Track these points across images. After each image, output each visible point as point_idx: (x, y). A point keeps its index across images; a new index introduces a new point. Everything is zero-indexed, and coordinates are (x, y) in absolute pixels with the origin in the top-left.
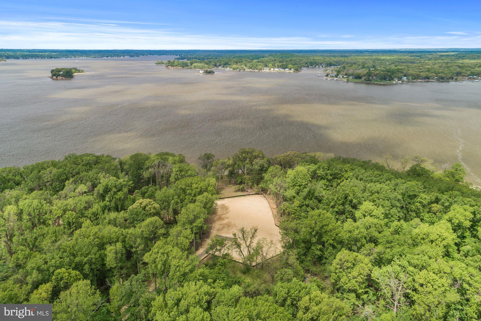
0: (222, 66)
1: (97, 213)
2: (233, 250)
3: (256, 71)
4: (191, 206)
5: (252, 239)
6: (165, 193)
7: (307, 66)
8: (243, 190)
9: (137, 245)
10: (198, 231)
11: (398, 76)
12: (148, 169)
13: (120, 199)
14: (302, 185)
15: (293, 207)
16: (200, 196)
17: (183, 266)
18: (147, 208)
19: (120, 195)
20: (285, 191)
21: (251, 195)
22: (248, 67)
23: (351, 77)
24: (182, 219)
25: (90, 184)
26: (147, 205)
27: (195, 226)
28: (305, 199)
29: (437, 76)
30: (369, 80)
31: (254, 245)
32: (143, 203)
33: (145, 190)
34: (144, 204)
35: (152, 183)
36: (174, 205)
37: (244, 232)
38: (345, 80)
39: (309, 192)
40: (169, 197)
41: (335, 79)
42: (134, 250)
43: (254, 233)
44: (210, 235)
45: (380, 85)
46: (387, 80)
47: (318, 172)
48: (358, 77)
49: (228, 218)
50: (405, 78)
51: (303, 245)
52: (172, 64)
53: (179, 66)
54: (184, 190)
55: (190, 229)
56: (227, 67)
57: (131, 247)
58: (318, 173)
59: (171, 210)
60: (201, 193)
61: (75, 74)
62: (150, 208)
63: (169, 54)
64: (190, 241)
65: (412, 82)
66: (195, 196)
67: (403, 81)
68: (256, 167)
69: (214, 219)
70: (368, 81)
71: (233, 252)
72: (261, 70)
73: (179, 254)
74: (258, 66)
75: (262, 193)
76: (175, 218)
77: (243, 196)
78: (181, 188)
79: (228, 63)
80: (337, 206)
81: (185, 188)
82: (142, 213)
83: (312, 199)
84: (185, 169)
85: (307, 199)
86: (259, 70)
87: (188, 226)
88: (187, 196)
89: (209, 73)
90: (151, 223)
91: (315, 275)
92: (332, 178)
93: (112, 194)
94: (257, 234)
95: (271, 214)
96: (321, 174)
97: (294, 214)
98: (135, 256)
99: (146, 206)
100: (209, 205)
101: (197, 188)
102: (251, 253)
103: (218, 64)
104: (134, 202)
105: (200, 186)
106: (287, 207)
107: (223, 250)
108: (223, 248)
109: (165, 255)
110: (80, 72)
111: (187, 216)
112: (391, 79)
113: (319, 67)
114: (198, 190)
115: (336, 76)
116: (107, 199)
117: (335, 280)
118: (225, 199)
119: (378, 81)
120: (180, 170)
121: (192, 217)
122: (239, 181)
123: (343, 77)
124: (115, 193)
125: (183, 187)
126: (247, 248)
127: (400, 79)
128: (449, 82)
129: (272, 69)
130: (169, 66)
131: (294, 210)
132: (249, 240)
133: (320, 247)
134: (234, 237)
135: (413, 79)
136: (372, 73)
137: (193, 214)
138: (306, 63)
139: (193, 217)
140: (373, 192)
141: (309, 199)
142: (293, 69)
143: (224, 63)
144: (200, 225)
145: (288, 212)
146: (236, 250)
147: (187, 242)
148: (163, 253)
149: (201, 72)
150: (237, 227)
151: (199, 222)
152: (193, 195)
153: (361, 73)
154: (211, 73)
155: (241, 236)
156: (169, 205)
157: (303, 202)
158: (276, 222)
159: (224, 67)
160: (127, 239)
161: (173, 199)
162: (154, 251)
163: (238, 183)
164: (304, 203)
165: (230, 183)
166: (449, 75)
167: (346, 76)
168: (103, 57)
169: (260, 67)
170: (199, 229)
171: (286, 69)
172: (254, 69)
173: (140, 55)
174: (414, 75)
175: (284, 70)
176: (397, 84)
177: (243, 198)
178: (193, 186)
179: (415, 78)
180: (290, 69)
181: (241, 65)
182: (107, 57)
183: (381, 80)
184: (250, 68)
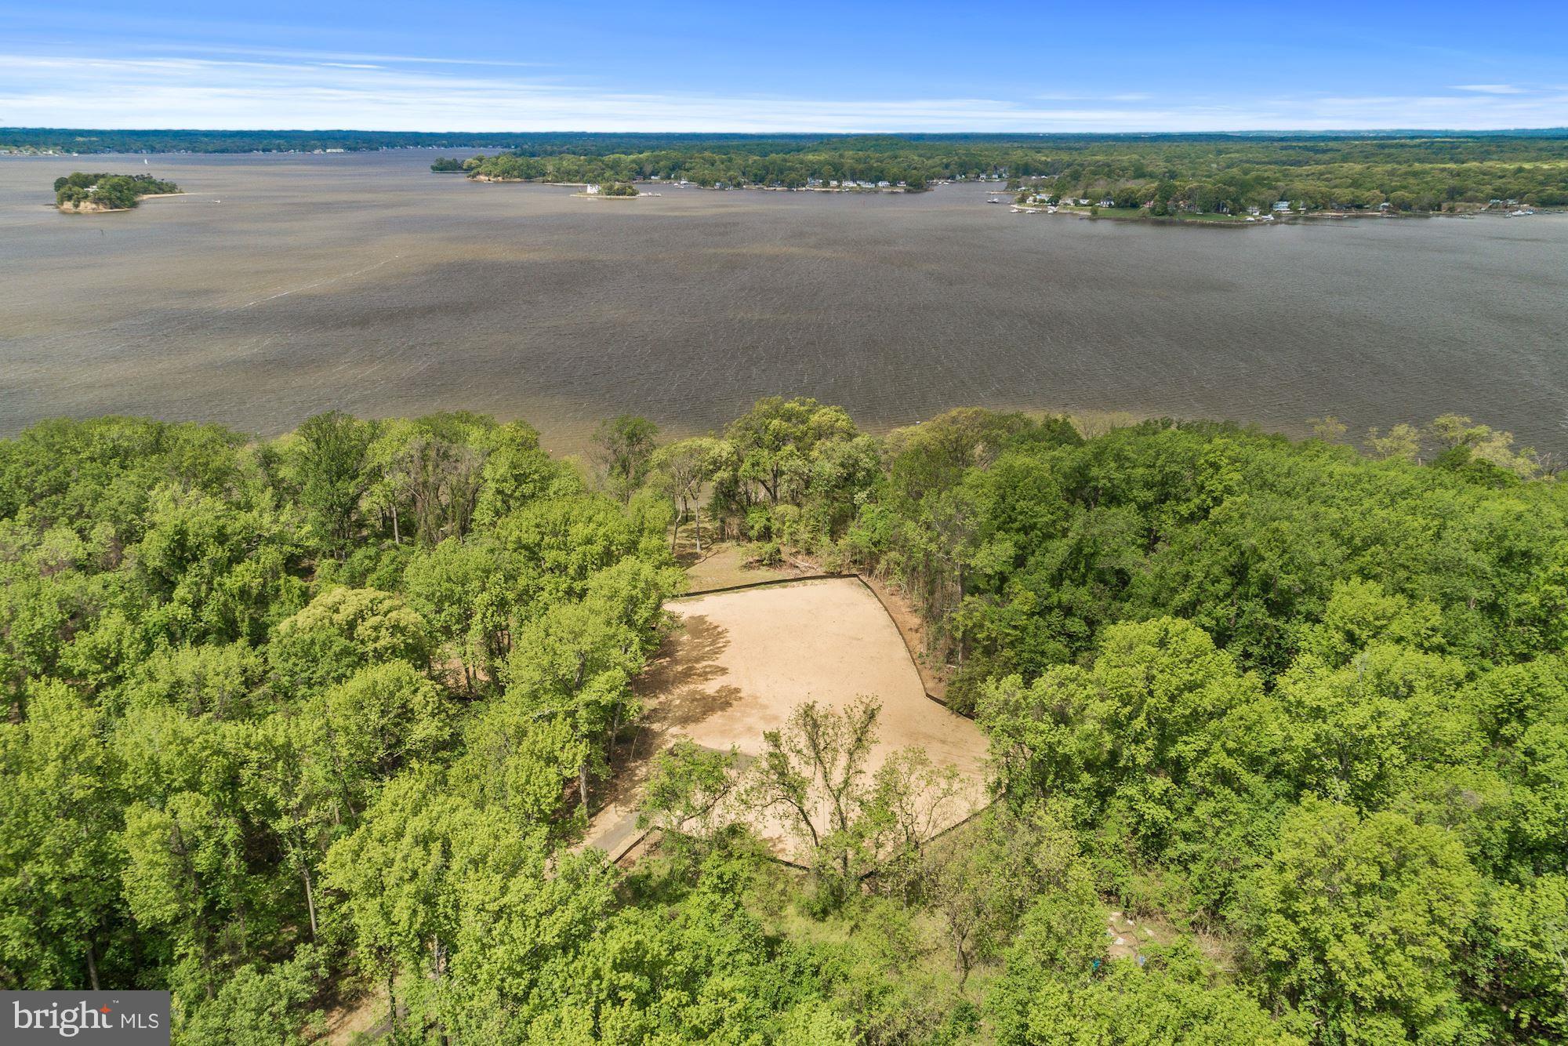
0: (662, 174)
1: (119, 654)
2: (769, 811)
3: (779, 189)
4: (568, 613)
5: (856, 757)
6: (449, 563)
7: (948, 174)
8: (775, 561)
9: (299, 799)
10: (599, 727)
11: (1262, 197)
12: (376, 474)
13: (244, 593)
14: (1033, 527)
15: (1007, 615)
16: (605, 572)
17: (530, 912)
18: (362, 630)
19: (243, 575)
20: (971, 550)
21: (809, 582)
22: (752, 178)
23: (1104, 204)
24: (527, 674)
25: (112, 532)
26: (360, 615)
27: (587, 705)
28: (1056, 581)
29: (1387, 200)
30: (1165, 212)
31: (867, 783)
32: (342, 608)
33: (367, 562)
34: (347, 612)
35: (399, 533)
36: (489, 614)
37: (816, 725)
38: (1082, 213)
39: (1077, 550)
40: (464, 581)
41: (1051, 209)
42: (283, 825)
43: (864, 730)
44: (651, 746)
45: (1203, 226)
46: (1225, 213)
47: (1095, 471)
48: (1129, 203)
49: (723, 671)
50: (1283, 207)
51: (1087, 779)
52: (491, 168)
53: (516, 173)
54: (533, 553)
56: (678, 178)
57: (271, 810)
58: (1097, 479)
59: (475, 635)
60: (608, 558)
61: (145, 197)
62: (376, 628)
63: (483, 142)
65: (1307, 219)
66: (582, 572)
67: (1278, 216)
68: (828, 468)
70: (1163, 214)
71: (769, 818)
72: (797, 186)
73: (504, 842)
74: (786, 173)
75: (854, 571)
76: (492, 671)
77: (777, 586)
78: (521, 546)
79: (684, 163)
80: (1209, 605)
81: (539, 545)
82: (336, 648)
83: (1084, 583)
84: (536, 472)
85: (1067, 582)
86: (790, 186)
87: (553, 705)
88: (547, 577)
89: (619, 194)
91: (1145, 913)
92: (1151, 500)
93: (207, 571)
94: (875, 731)
95: (901, 652)
96: (1110, 480)
97: (1012, 645)
98: (294, 856)
99: (355, 620)
100: (642, 614)
101: (589, 541)
102: (850, 824)
103: (648, 169)
104: (307, 603)
105: (601, 531)
106: (984, 617)
107: (717, 810)
108: (720, 800)
109: (436, 848)
110: (164, 192)
111: (546, 661)
112: (1239, 209)
113: (989, 176)
114: (598, 548)
115: (1054, 201)
116: (180, 592)
117: (1289, 950)
118: (708, 598)
119: (1195, 215)
120: (516, 478)
121: (569, 662)
122: (756, 527)
123: (1076, 203)
124: (224, 567)
125: (531, 538)
126: (833, 800)
127: (1266, 207)
128: (1428, 217)
129: (834, 183)
130: (478, 173)
131: (1015, 627)
132: (843, 760)
133: (1160, 784)
134: (771, 749)
135: (1309, 209)
136: (1176, 187)
137: (577, 648)
138: (947, 166)
139: (577, 662)
140: (1357, 541)
141: (1072, 581)
142: (903, 184)
143: (669, 163)
144: (607, 699)
145: (988, 638)
146: (781, 808)
147: (546, 785)
148: (424, 841)
149: (591, 190)
150: (765, 707)
151: (600, 688)
152: (571, 571)
153: (1139, 191)
154: (624, 194)
155: (802, 742)
156: (468, 615)
157: (1049, 595)
158: (930, 684)
159: (669, 177)
160: (245, 774)
161: (483, 589)
162: (377, 829)
163: (753, 533)
164: (1054, 599)
165: (722, 536)
166: (1428, 197)
167: (1086, 202)
168: (251, 151)
169: (793, 175)
170: (602, 719)
171: (880, 184)
172: (771, 183)
173: (382, 144)
174: (1311, 198)
175: (873, 186)
176: (1258, 223)
177: (776, 591)
178: (575, 531)
179: (1317, 207)
180: (894, 182)
181: (728, 169)
182: (264, 150)
183: (1206, 211)
184: (759, 179)
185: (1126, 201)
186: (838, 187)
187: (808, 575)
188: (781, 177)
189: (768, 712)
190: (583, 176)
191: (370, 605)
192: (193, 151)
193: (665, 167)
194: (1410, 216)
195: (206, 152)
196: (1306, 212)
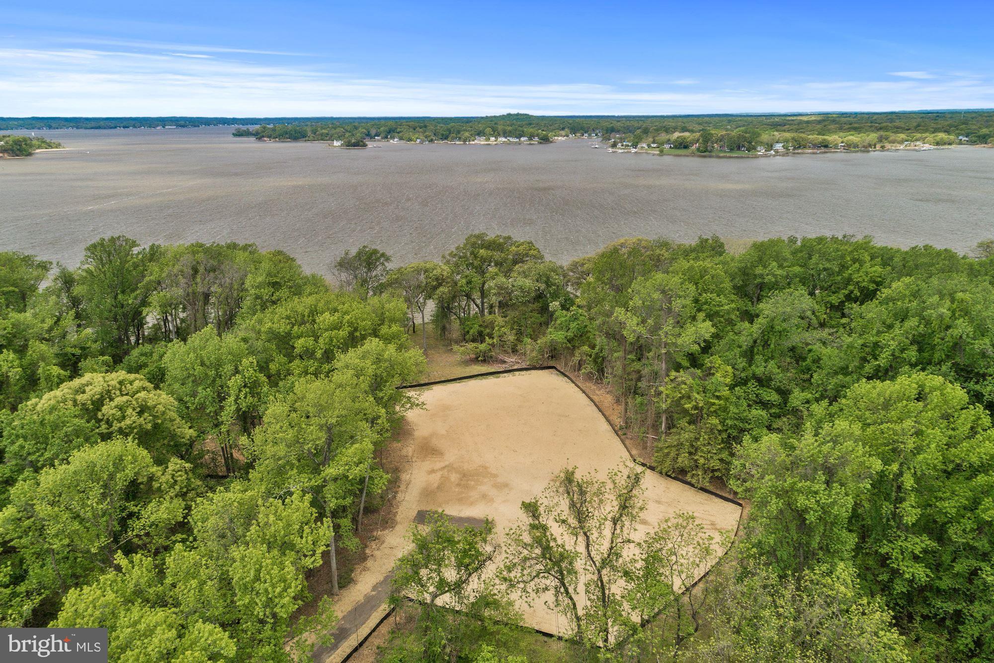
0: (382, 135)
3: (457, 143)
6: (203, 348)
7: (564, 134)
8: (483, 358)
10: (348, 502)
11: (765, 141)
15: (710, 387)
16: (351, 353)
18: (108, 410)
21: (517, 373)
22: (440, 137)
23: (667, 146)
24: (270, 450)
27: (335, 480)
28: (748, 356)
29: (843, 142)
30: (706, 150)
32: (89, 389)
34: (93, 393)
36: (242, 396)
38: (653, 152)
40: (219, 364)
41: (633, 151)
43: (627, 496)
44: (395, 514)
45: (730, 158)
46: (744, 150)
48: (682, 145)
50: (779, 146)
52: (272, 134)
53: (287, 136)
54: (284, 341)
55: (308, 497)
56: (392, 138)
60: (353, 340)
61: (39, 150)
62: (121, 408)
64: (308, 562)
65: (794, 153)
66: (329, 355)
67: (777, 152)
69: (404, 452)
70: (705, 152)
72: (469, 141)
74: (462, 133)
75: (553, 364)
78: (272, 336)
79: (396, 129)
81: (289, 334)
83: (772, 358)
85: (759, 357)
86: (465, 141)
87: (298, 482)
88: (297, 362)
89: (354, 146)
90: (92, 472)
99: (101, 399)
101: (336, 327)
103: (373, 132)
105: (347, 317)
106: (690, 389)
107: (473, 584)
108: (474, 577)
110: (52, 148)
111: (290, 434)
112: (752, 148)
113: (590, 135)
114: (343, 333)
115: (635, 146)
118: (436, 388)
119: (725, 152)
121: (315, 436)
122: (472, 331)
123: (649, 146)
127: (769, 147)
128: (868, 152)
129: (493, 139)
130: (263, 137)
131: (718, 398)
134: (530, 520)
135: (795, 148)
136: (712, 134)
137: (323, 421)
138: (563, 129)
139: (323, 436)
142: (536, 139)
143: (386, 129)
144: (355, 472)
145: (696, 408)
149: (337, 143)
150: (495, 476)
152: (319, 355)
153: (688, 138)
154: (358, 146)
155: (564, 505)
156: (221, 398)
157: (744, 369)
159: (386, 137)
161: (237, 372)
163: (470, 336)
164: (750, 373)
166: (868, 139)
167: (655, 145)
168: (115, 127)
169: (467, 134)
170: (351, 492)
171: (522, 139)
172: (453, 139)
173: (202, 123)
174: (796, 141)
175: (518, 140)
176: (765, 156)
177: (491, 380)
178: (321, 319)
179: (799, 147)
180: (531, 137)
181: (425, 132)
182: (124, 127)
183: (732, 150)
184: (444, 137)
185: (681, 144)
186: (496, 141)
187: (515, 367)
188: (459, 135)
189: (499, 480)
190: (331, 136)
191: (118, 386)
192: (77, 128)
193: (384, 131)
194: (858, 151)
195: (86, 128)
196: (793, 150)
